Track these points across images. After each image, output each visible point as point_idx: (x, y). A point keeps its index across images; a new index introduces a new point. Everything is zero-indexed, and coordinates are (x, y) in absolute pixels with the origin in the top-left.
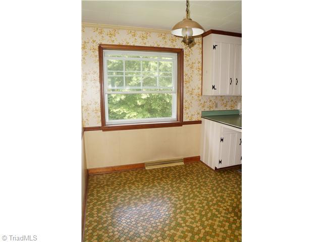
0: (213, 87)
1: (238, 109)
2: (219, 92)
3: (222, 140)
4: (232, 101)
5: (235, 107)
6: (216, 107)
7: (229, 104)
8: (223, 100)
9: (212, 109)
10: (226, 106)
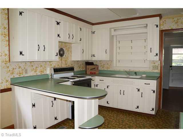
0: (21, 53)
1: (47, 73)
2: (27, 58)
3: (34, 105)
4: (41, 66)
5: (45, 72)
6: (26, 72)
7: (39, 69)
8: (32, 66)
9: (22, 76)
10: (36, 71)
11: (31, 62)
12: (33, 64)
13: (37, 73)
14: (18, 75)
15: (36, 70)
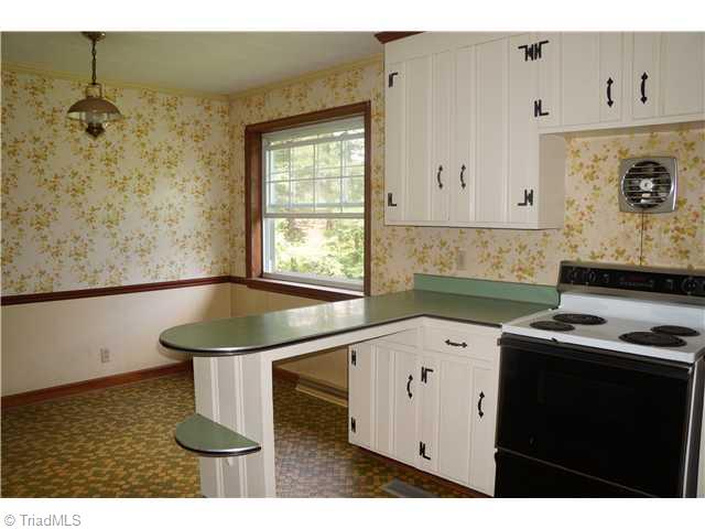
5: (538, 273)
7: (512, 260)
8: (482, 242)
9: (447, 273)
10: (497, 266)
11: (480, 230)
12: (486, 236)
13: (502, 272)
14: (437, 267)
15: (499, 263)
